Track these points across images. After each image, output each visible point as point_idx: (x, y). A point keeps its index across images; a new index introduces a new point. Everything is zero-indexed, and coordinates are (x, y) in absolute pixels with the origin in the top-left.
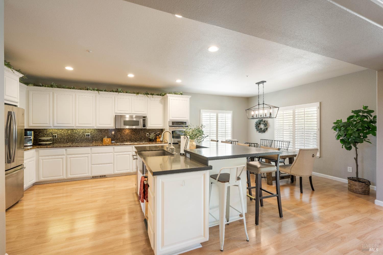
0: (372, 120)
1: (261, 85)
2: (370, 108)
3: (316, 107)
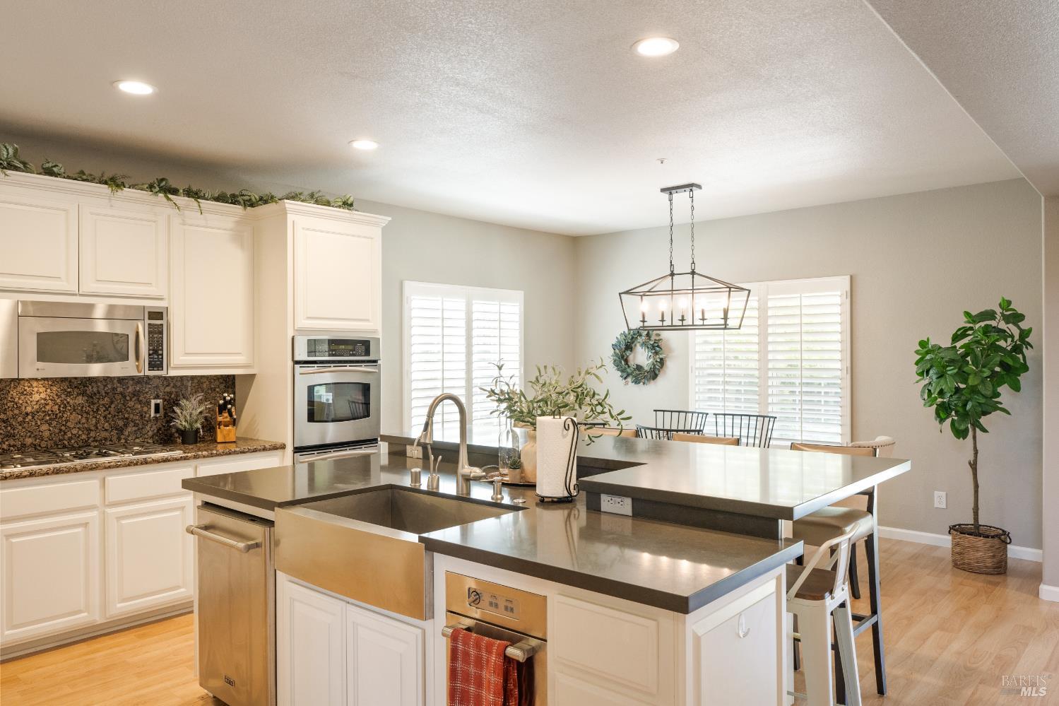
0: (1018, 343)
1: (681, 198)
2: (1018, 307)
3: (839, 293)
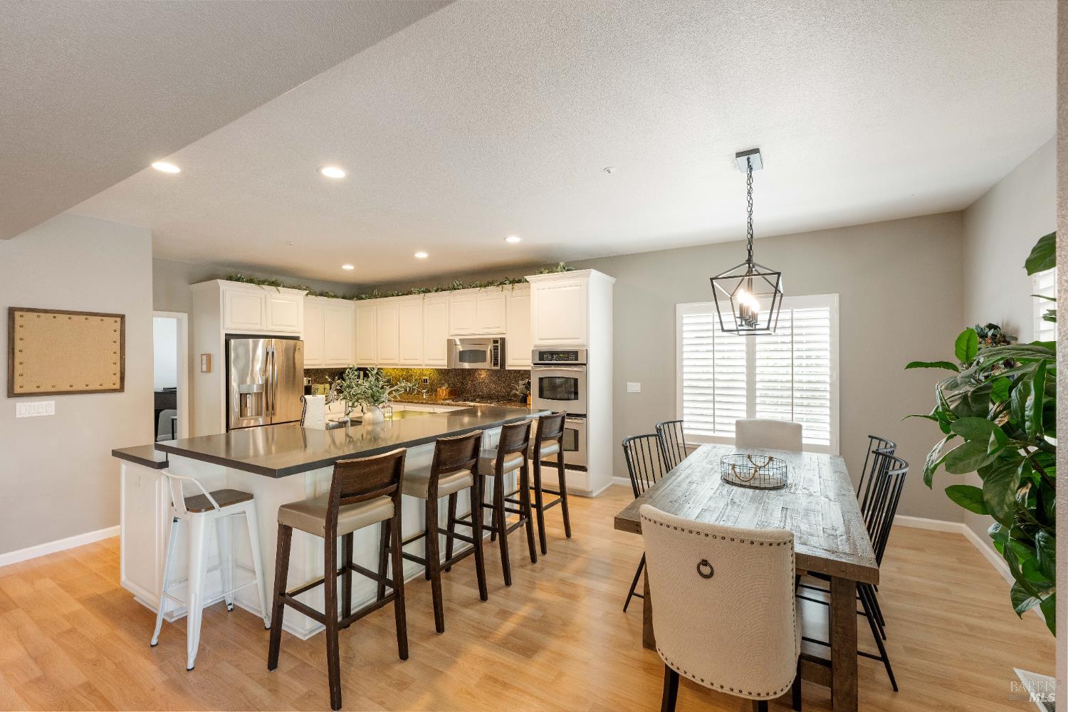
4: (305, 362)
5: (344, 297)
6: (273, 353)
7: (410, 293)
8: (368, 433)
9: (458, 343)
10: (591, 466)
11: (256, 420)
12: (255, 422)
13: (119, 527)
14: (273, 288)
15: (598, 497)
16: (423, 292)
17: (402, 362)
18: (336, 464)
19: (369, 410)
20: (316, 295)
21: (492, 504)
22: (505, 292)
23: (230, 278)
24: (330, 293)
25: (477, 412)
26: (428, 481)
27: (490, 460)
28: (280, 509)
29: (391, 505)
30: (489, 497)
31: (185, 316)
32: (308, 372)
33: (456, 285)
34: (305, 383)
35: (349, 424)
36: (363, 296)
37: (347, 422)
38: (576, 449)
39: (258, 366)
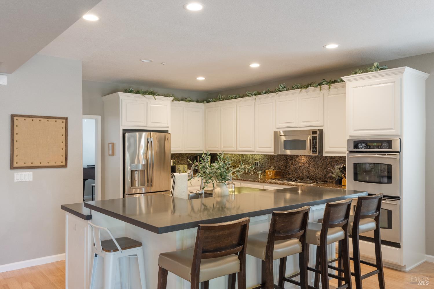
4: (172, 149)
5: (197, 101)
6: (151, 142)
7: (244, 96)
8: (218, 203)
9: (282, 134)
10: (404, 243)
11: (141, 189)
12: (140, 190)
13: (64, 254)
14: (151, 96)
15: (410, 272)
16: (255, 94)
17: (239, 149)
18: (199, 227)
19: (218, 186)
20: (179, 101)
21: (314, 268)
22: (323, 91)
23: (126, 91)
24: (189, 99)
25: (298, 190)
26: (266, 245)
27: (316, 232)
28: (160, 257)
29: (238, 262)
30: (312, 262)
31: (99, 118)
32: (173, 156)
33: (281, 87)
34: (172, 164)
35: (203, 195)
36: (211, 100)
37: (202, 193)
38: (390, 227)
39: (142, 151)
